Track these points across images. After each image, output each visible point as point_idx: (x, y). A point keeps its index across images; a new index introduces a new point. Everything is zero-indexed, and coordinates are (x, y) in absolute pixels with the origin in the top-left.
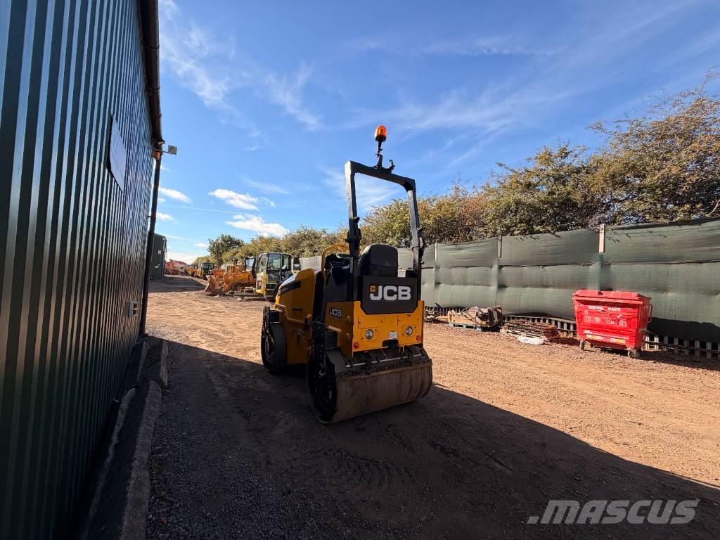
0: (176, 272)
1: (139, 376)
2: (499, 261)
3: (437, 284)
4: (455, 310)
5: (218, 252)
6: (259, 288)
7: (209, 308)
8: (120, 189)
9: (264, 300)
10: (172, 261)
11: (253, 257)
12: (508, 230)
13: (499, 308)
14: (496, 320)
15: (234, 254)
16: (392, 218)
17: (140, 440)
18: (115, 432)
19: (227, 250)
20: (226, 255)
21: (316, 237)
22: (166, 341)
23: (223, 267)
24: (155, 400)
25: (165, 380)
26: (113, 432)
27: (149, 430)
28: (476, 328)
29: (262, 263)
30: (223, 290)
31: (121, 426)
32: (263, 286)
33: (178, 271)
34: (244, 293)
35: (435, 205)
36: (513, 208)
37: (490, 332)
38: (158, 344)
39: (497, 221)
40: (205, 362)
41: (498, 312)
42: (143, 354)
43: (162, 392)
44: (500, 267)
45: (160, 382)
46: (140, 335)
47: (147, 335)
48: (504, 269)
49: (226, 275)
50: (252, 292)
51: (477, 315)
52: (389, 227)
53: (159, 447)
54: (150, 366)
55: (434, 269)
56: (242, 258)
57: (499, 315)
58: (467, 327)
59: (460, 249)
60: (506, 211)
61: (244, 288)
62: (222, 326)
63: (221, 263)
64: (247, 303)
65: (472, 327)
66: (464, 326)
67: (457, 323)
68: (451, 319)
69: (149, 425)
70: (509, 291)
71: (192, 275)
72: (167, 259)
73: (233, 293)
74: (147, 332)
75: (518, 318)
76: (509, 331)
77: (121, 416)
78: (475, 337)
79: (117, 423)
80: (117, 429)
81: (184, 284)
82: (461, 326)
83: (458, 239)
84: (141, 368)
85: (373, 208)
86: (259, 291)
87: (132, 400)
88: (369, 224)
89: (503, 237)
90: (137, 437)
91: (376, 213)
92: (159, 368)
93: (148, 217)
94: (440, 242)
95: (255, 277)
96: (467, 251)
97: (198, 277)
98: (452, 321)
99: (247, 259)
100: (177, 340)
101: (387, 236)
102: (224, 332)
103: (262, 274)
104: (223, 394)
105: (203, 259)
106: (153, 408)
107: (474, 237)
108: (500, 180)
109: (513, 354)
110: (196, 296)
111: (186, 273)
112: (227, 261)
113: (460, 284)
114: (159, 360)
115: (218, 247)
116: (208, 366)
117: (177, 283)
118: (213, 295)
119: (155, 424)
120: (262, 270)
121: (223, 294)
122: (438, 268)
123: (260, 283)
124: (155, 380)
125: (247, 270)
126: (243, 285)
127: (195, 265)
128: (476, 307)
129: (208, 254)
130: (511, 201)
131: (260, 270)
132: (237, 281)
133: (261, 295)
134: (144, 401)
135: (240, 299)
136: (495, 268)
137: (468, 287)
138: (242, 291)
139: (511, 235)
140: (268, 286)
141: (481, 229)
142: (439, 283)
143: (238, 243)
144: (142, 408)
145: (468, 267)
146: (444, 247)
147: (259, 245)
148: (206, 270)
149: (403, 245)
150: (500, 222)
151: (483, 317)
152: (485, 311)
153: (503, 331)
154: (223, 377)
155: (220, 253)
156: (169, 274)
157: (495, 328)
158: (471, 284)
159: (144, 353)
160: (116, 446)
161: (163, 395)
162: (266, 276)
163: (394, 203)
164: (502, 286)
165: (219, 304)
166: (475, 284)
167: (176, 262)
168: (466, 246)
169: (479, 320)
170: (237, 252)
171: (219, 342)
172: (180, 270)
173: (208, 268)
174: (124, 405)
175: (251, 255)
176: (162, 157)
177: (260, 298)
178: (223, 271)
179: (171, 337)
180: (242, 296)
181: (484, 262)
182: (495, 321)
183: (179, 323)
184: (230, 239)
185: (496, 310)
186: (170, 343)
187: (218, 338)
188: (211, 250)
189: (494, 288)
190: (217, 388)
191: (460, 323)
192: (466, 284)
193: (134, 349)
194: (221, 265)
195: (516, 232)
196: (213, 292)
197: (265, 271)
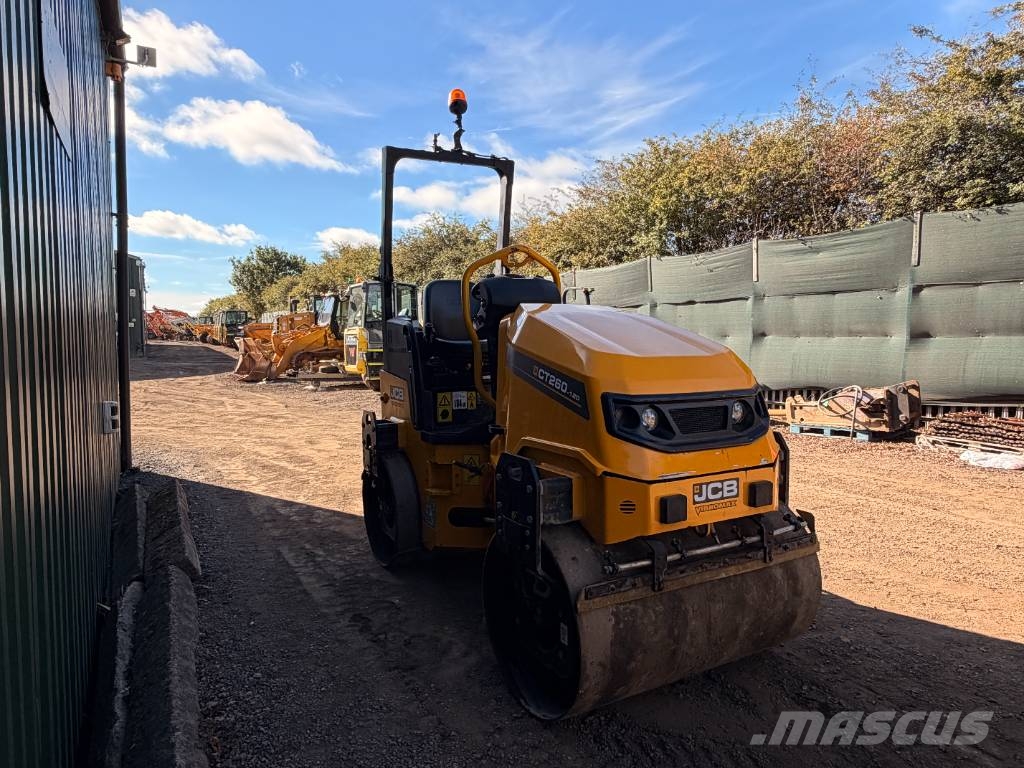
0: (170, 335)
1: (140, 554)
2: (913, 273)
3: (759, 335)
4: (801, 393)
5: (252, 286)
6: (352, 361)
7: (250, 407)
8: (66, 152)
9: (362, 387)
10: (157, 311)
11: (329, 293)
12: (940, 198)
13: (914, 387)
14: (904, 415)
15: (289, 289)
16: (645, 186)
17: (177, 690)
18: (117, 669)
19: (272, 281)
20: (272, 292)
21: (467, 241)
22: (181, 481)
23: (267, 318)
24: (186, 606)
25: (197, 564)
26: (114, 672)
27: (187, 668)
28: (855, 435)
29: (354, 308)
30: (274, 369)
31: (127, 657)
32: (361, 357)
33: (173, 332)
34: (320, 374)
35: (747, 146)
36: (952, 141)
37: (891, 444)
38: (167, 489)
39: (912, 176)
40: (268, 525)
41: (911, 397)
42: (138, 510)
43: (197, 590)
44: (917, 290)
45: (187, 567)
46: (123, 470)
47: (137, 470)
48: (925, 292)
49: (277, 336)
50: (335, 370)
51: (858, 404)
52: (639, 207)
53: (214, 703)
54: (161, 534)
55: (750, 302)
56: (306, 296)
57: (914, 403)
58: (834, 433)
59: (817, 250)
60: (933, 150)
61: (318, 362)
62: (286, 447)
63: (260, 309)
64: (329, 396)
65: (846, 434)
66: (827, 432)
67: (809, 423)
68: (793, 416)
69: (185, 657)
70: (937, 346)
71: (203, 339)
72: (148, 308)
73: (295, 375)
74: (135, 463)
75: (959, 409)
76: (939, 439)
77: (123, 638)
78: (856, 455)
79: (119, 652)
80: (121, 666)
81: (191, 358)
82: (820, 431)
83: (810, 225)
84: (141, 539)
85: (599, 165)
86: (351, 368)
87: (140, 607)
88: (590, 204)
89: (926, 215)
90: (169, 683)
91: (607, 176)
92: (179, 539)
93: (112, 214)
94: (764, 236)
95: (340, 337)
96: (829, 255)
97: (215, 342)
98: (797, 420)
99: (318, 298)
100: (201, 478)
101: (634, 229)
102: (291, 459)
103: (356, 330)
104: (320, 594)
105: (221, 302)
106: (185, 622)
107: (851, 221)
108: (920, 70)
109: (954, 492)
110: (219, 384)
111: (190, 335)
112: (274, 304)
113: (813, 333)
114: (174, 523)
115: (252, 274)
116: (276, 533)
117: (176, 358)
118: (254, 379)
119: (197, 655)
120: (356, 322)
121: (274, 378)
122: (759, 297)
123: (352, 351)
124: (177, 564)
125: (321, 324)
126: (316, 357)
127: (208, 317)
128: (856, 387)
129: (232, 291)
130: (950, 123)
131: (351, 321)
132: (301, 347)
133: (355, 377)
134: (167, 608)
135: (311, 387)
136: (904, 292)
137: (836, 339)
138: (316, 370)
139: (946, 210)
140: (370, 357)
141: (869, 200)
142: (764, 335)
143: (296, 266)
144: (166, 623)
145: (834, 293)
146: (777, 248)
147: (342, 265)
148: (231, 327)
149: (673, 248)
150: (919, 178)
151: (874, 410)
152: (879, 394)
153: (923, 439)
154: (311, 556)
155: (258, 288)
156: (155, 338)
157: (903, 434)
158: (841, 333)
159: (141, 510)
160: (126, 700)
161: (198, 595)
162: (365, 334)
163: (649, 148)
164: (919, 335)
165: (268, 399)
166: (851, 333)
167: (167, 311)
168: (831, 242)
169: (862, 417)
170: (296, 284)
171: (286, 480)
172: (177, 329)
173: (235, 322)
174: (125, 617)
175: (325, 289)
176: (126, 74)
177: (354, 383)
178: (269, 327)
179: (187, 473)
180: (317, 381)
181: (875, 279)
182: (902, 417)
183: (198, 441)
184: (277, 256)
185: (905, 391)
186: (190, 486)
187: (282, 472)
188: (238, 281)
189: (899, 338)
190: (304, 579)
191: (817, 424)
192: (828, 333)
193: (118, 499)
194: (261, 313)
195: (960, 201)
196: (253, 375)
197: (361, 322)
